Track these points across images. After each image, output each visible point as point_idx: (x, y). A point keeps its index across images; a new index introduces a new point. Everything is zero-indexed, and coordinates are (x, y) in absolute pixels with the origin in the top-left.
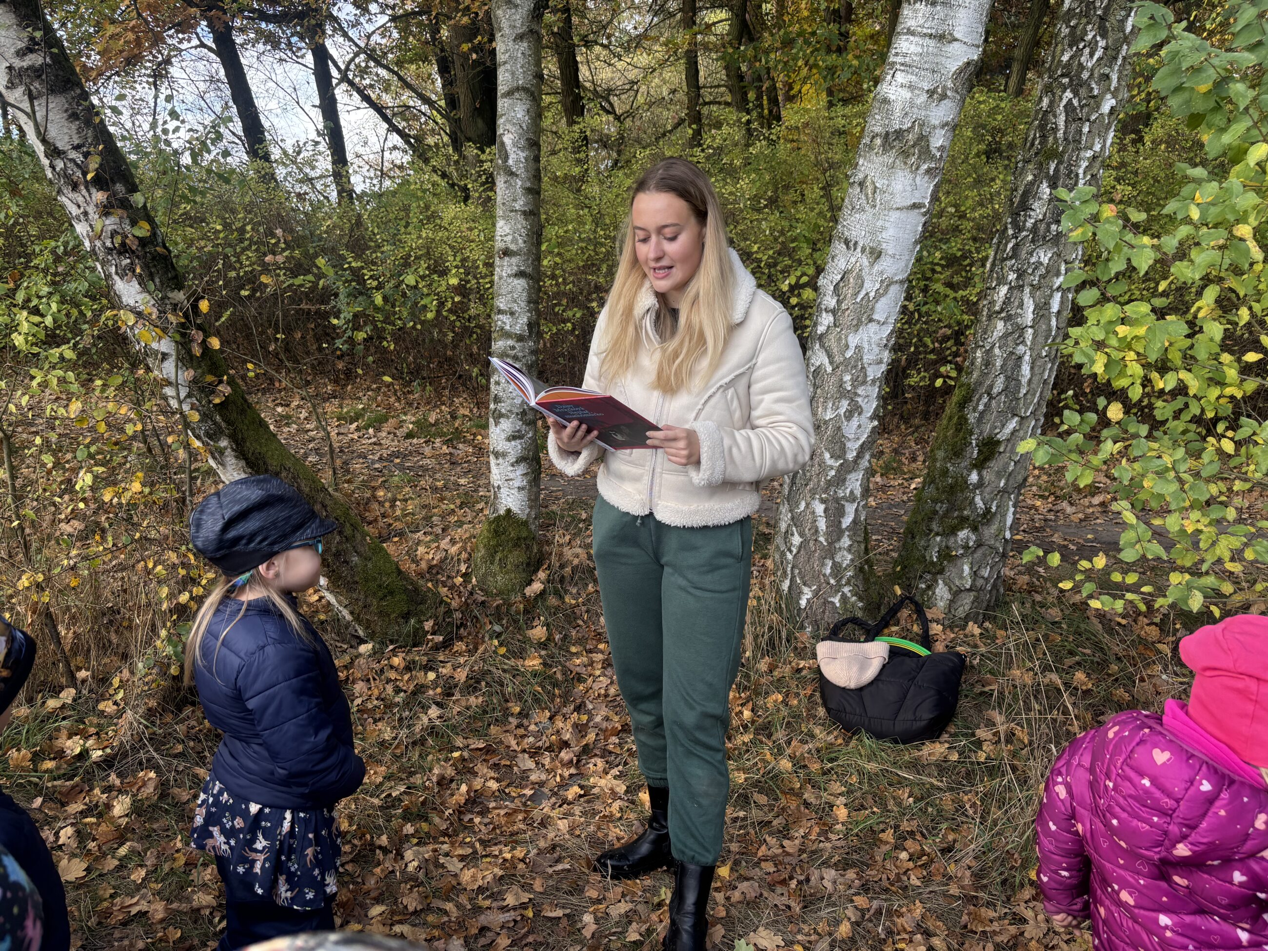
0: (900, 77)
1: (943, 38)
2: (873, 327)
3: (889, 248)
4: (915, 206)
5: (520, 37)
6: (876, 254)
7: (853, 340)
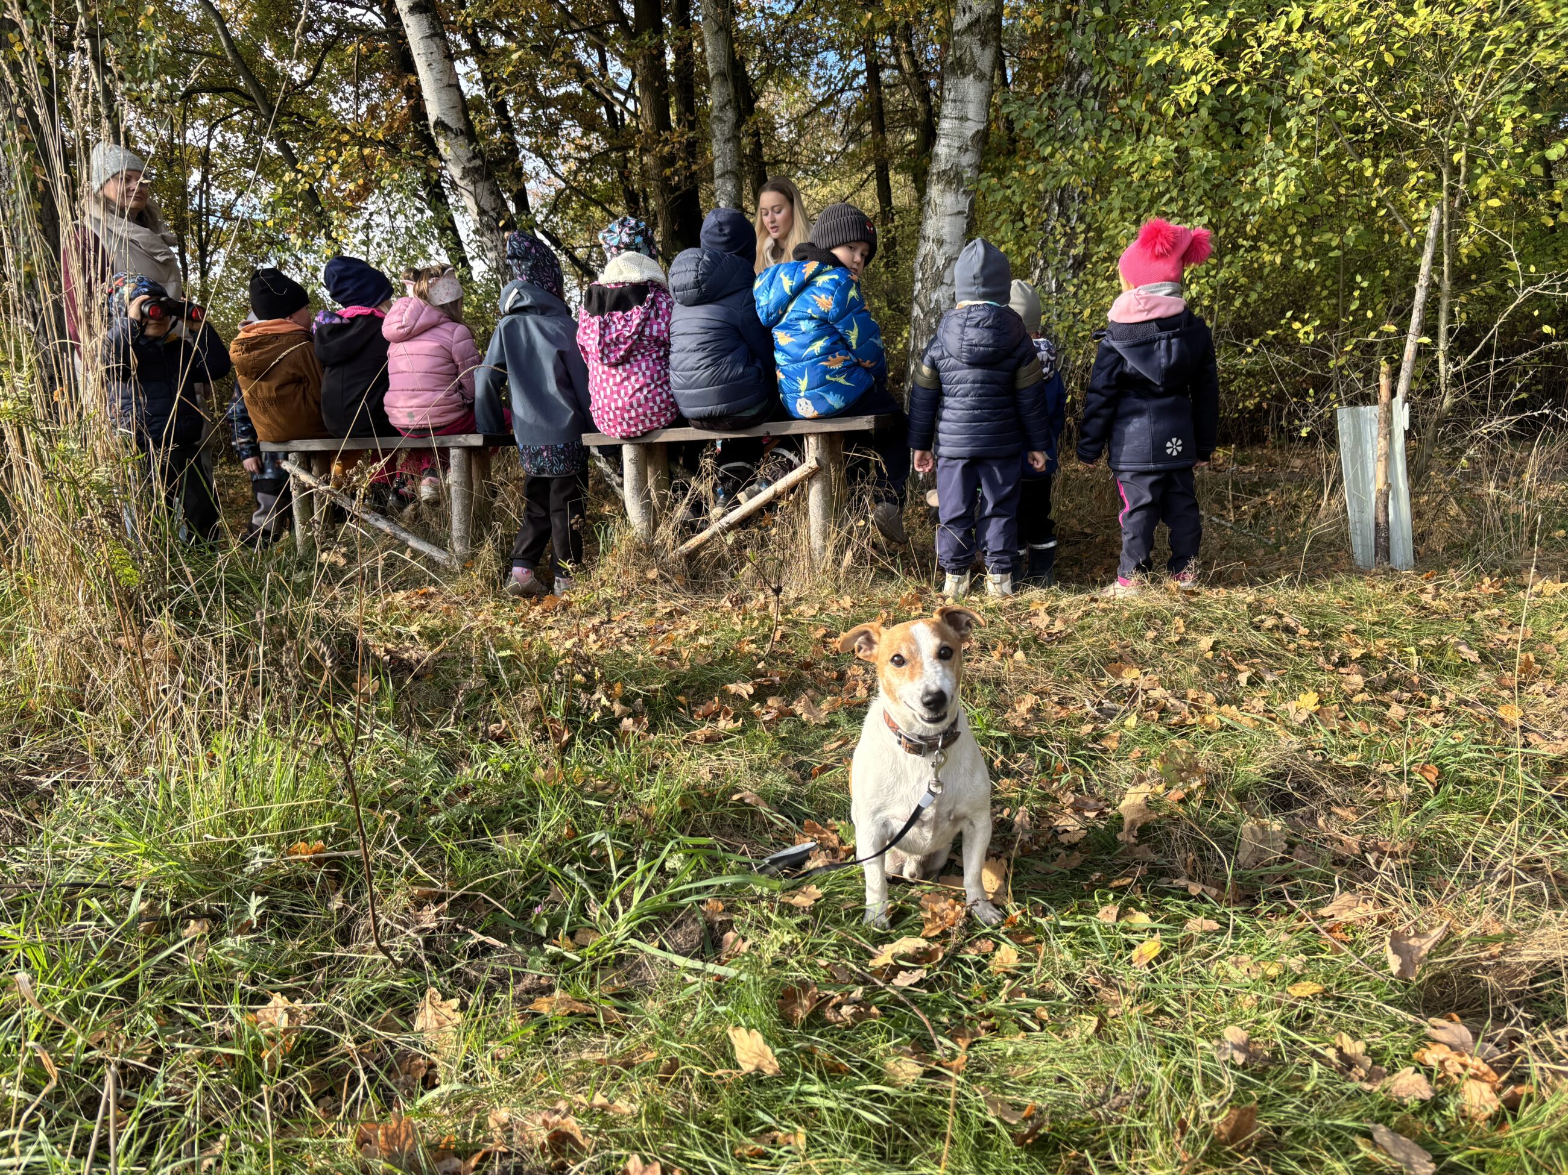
0: (943, 141)
1: (963, 119)
2: (944, 288)
3: (947, 238)
4: (960, 213)
5: (727, 141)
6: (940, 242)
7: (934, 296)
